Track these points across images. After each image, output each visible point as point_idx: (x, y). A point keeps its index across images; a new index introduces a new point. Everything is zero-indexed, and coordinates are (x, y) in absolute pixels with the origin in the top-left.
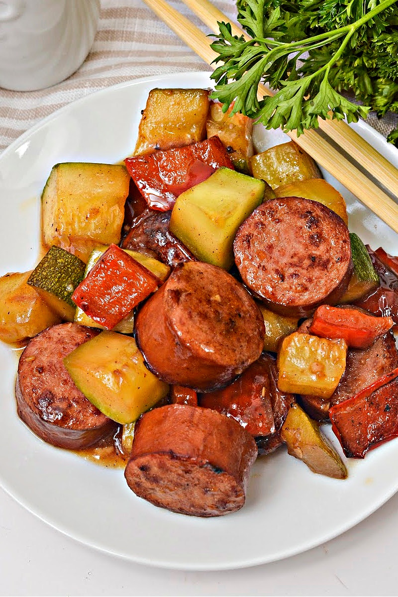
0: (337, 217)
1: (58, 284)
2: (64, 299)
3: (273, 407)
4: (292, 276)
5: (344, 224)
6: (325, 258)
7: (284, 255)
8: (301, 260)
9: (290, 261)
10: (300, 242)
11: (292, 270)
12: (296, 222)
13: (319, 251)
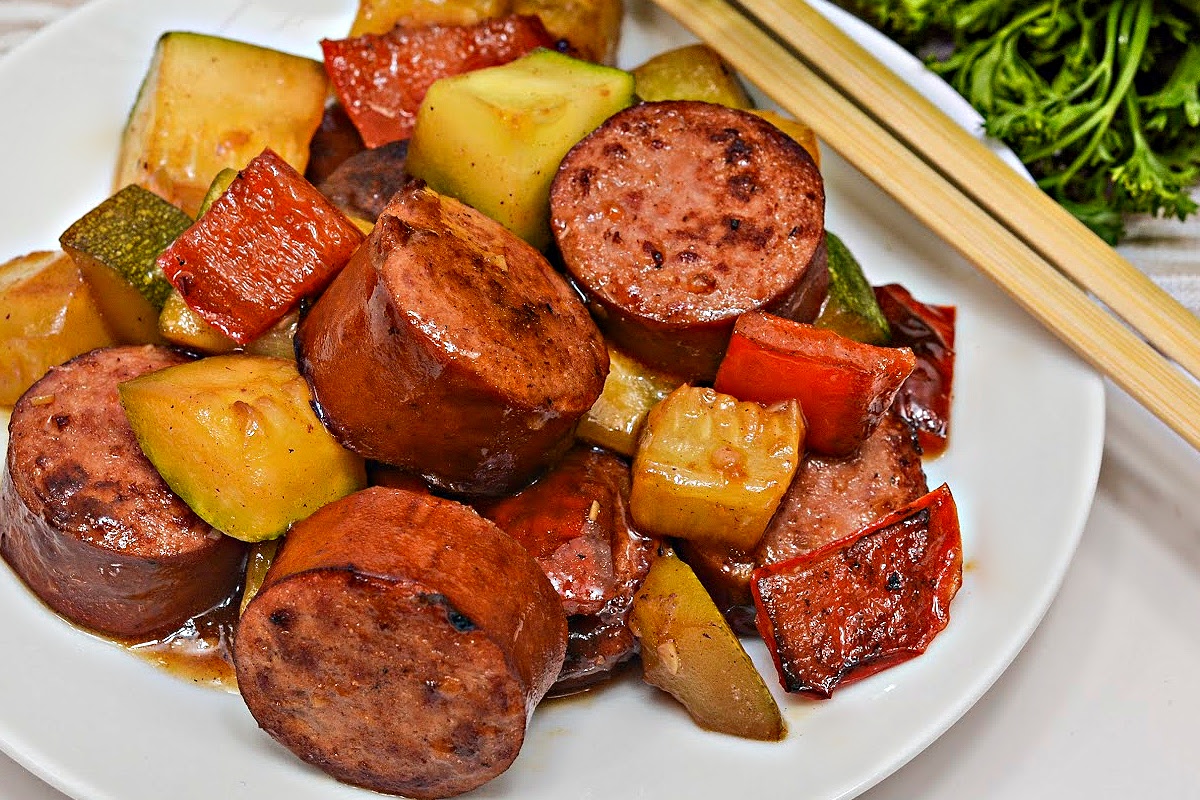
0: (797, 148)
1: (131, 255)
2: (143, 289)
3: (614, 560)
4: (679, 256)
5: (813, 164)
6: (761, 224)
7: (665, 214)
8: (704, 227)
9: (681, 226)
10: (705, 191)
11: (682, 246)
12: (701, 150)
13: (751, 211)
